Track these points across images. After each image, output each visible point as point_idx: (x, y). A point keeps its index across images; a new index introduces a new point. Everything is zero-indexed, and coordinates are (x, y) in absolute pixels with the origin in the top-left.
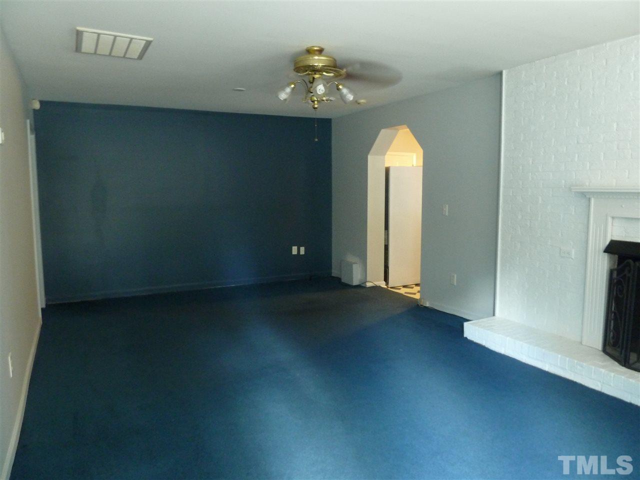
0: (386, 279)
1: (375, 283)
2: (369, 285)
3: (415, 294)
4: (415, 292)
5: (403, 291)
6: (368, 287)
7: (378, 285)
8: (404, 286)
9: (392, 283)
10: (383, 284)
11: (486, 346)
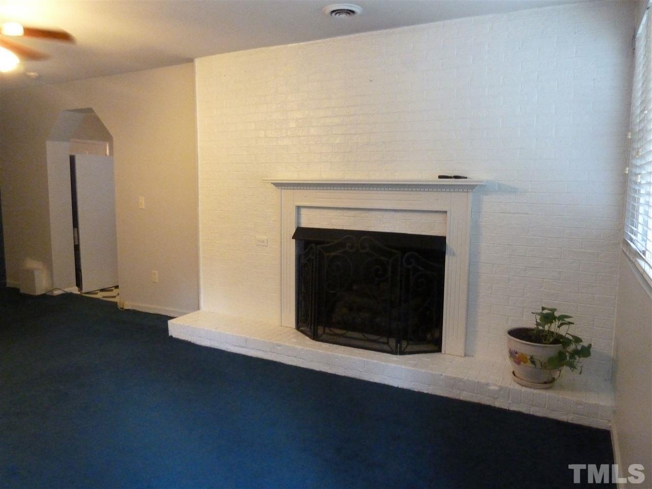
0: (79, 283)
1: (65, 290)
2: (57, 293)
3: (114, 297)
4: (115, 295)
5: (100, 295)
6: (55, 295)
7: (69, 292)
8: (102, 290)
9: (86, 287)
10: (75, 290)
11: (192, 342)
